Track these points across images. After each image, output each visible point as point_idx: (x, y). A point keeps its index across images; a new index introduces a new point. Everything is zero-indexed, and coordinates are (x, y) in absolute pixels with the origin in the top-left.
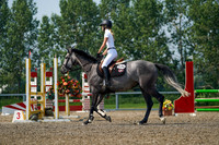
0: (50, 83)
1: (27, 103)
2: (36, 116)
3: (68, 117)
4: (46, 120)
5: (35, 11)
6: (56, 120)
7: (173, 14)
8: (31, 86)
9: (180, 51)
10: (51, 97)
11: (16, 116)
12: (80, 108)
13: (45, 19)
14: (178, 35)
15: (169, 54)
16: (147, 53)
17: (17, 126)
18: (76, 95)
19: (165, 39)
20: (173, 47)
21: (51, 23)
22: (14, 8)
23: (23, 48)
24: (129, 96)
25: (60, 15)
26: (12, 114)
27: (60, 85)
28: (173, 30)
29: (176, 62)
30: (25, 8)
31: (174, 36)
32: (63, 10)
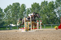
0: (30, 23)
1: (25, 28)
2: (27, 30)
3: (34, 30)
4: (29, 31)
5: (26, 7)
6: (31, 31)
7: (57, 7)
8: (26, 24)
9: (59, 15)
10: (30, 26)
11: (22, 30)
12: (36, 28)
13: (28, 9)
14: (58, 12)
15: (56, 16)
16: (51, 16)
17: (23, 33)
18: (36, 25)
19: (55, 13)
20: (57, 14)
21: (29, 10)
22: (21, 7)
23: (23, 15)
24: (47, 25)
25: (31, 8)
26: (21, 30)
27: (32, 23)
28: (57, 10)
29: (58, 18)
30: (23, 7)
31: (57, 12)
32: (32, 7)
